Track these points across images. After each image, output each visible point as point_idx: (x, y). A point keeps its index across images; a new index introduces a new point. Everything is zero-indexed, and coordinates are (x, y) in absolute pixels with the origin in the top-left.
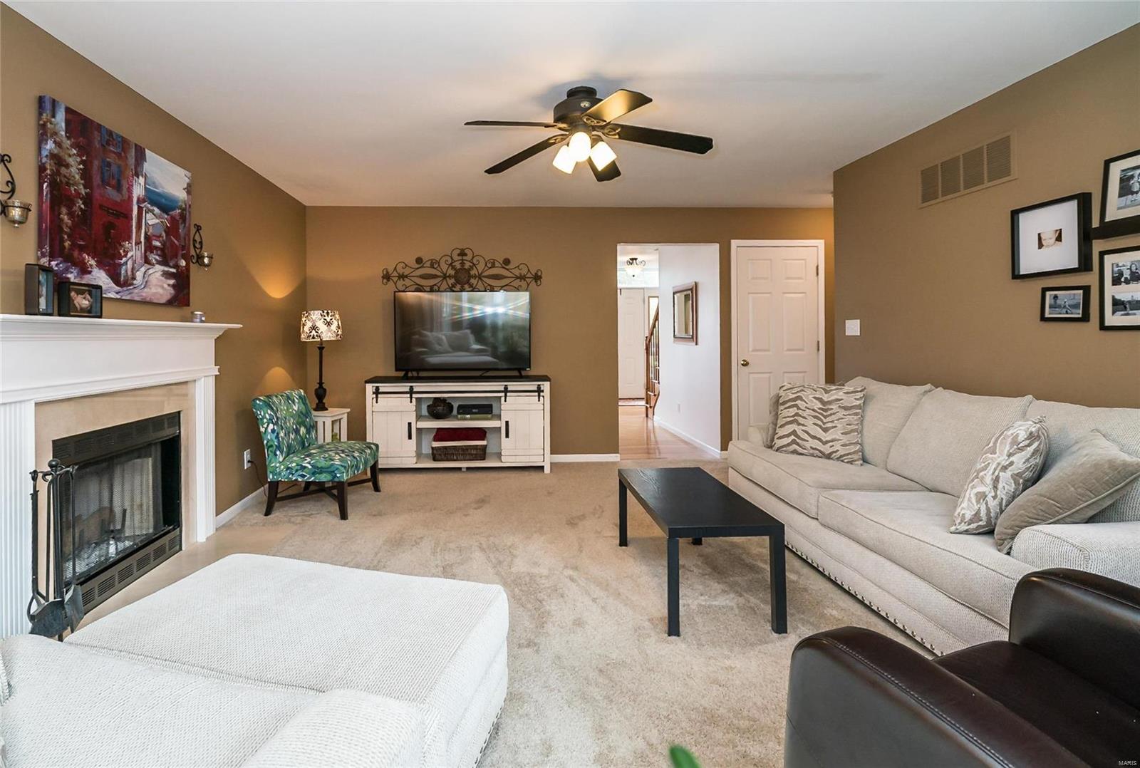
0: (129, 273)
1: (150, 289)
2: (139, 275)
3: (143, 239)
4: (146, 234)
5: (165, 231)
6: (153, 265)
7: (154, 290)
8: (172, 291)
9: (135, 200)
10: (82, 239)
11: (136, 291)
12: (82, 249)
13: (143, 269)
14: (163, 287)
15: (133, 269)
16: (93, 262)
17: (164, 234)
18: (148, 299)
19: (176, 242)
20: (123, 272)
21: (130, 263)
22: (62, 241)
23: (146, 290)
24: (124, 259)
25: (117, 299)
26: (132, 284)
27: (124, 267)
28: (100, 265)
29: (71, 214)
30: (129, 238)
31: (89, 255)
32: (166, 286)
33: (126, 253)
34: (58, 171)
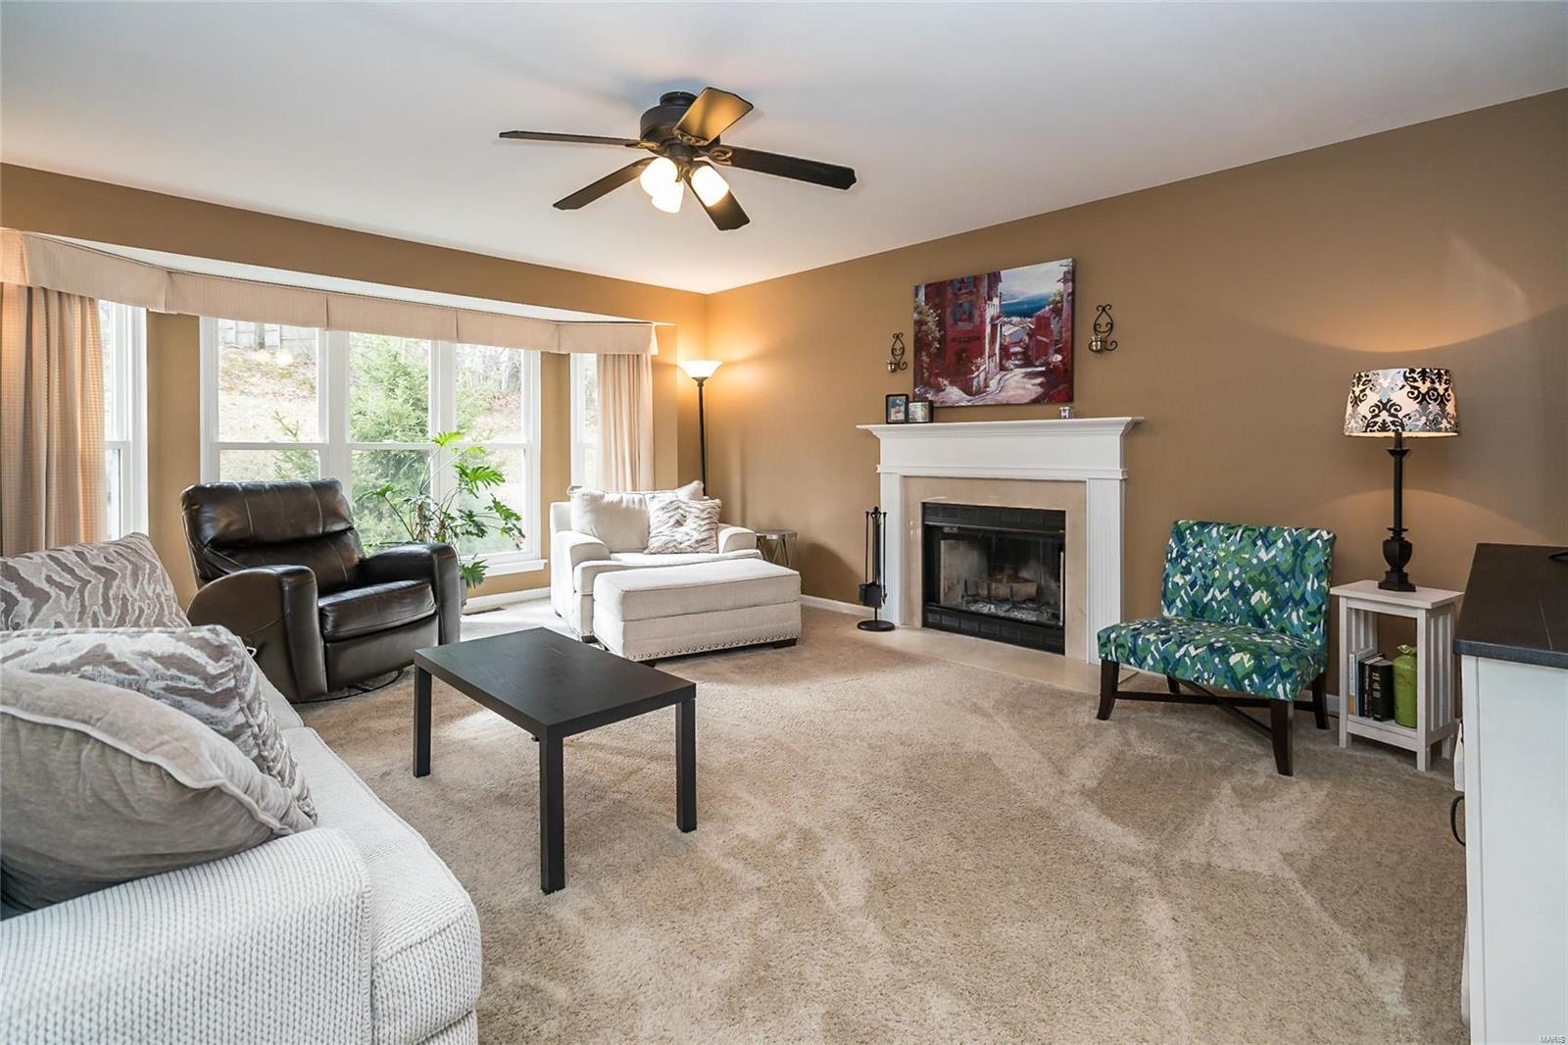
0: (982, 383)
1: (1008, 392)
2: (993, 384)
3: (997, 351)
4: (1001, 345)
5: (1028, 334)
6: (1012, 370)
7: (1011, 393)
8: (1040, 390)
9: (988, 320)
10: (937, 369)
11: (989, 397)
12: (937, 375)
13: (998, 377)
14: (1024, 388)
15: (985, 380)
16: (946, 382)
17: (1027, 339)
18: (1004, 402)
19: (1044, 339)
20: (975, 383)
21: (982, 376)
22: (923, 374)
23: (1001, 394)
24: (976, 373)
25: (968, 406)
26: (985, 392)
27: (976, 380)
28: (952, 383)
29: (929, 355)
30: (981, 354)
31: (942, 378)
32: (1029, 386)
33: (978, 369)
34: (920, 330)
